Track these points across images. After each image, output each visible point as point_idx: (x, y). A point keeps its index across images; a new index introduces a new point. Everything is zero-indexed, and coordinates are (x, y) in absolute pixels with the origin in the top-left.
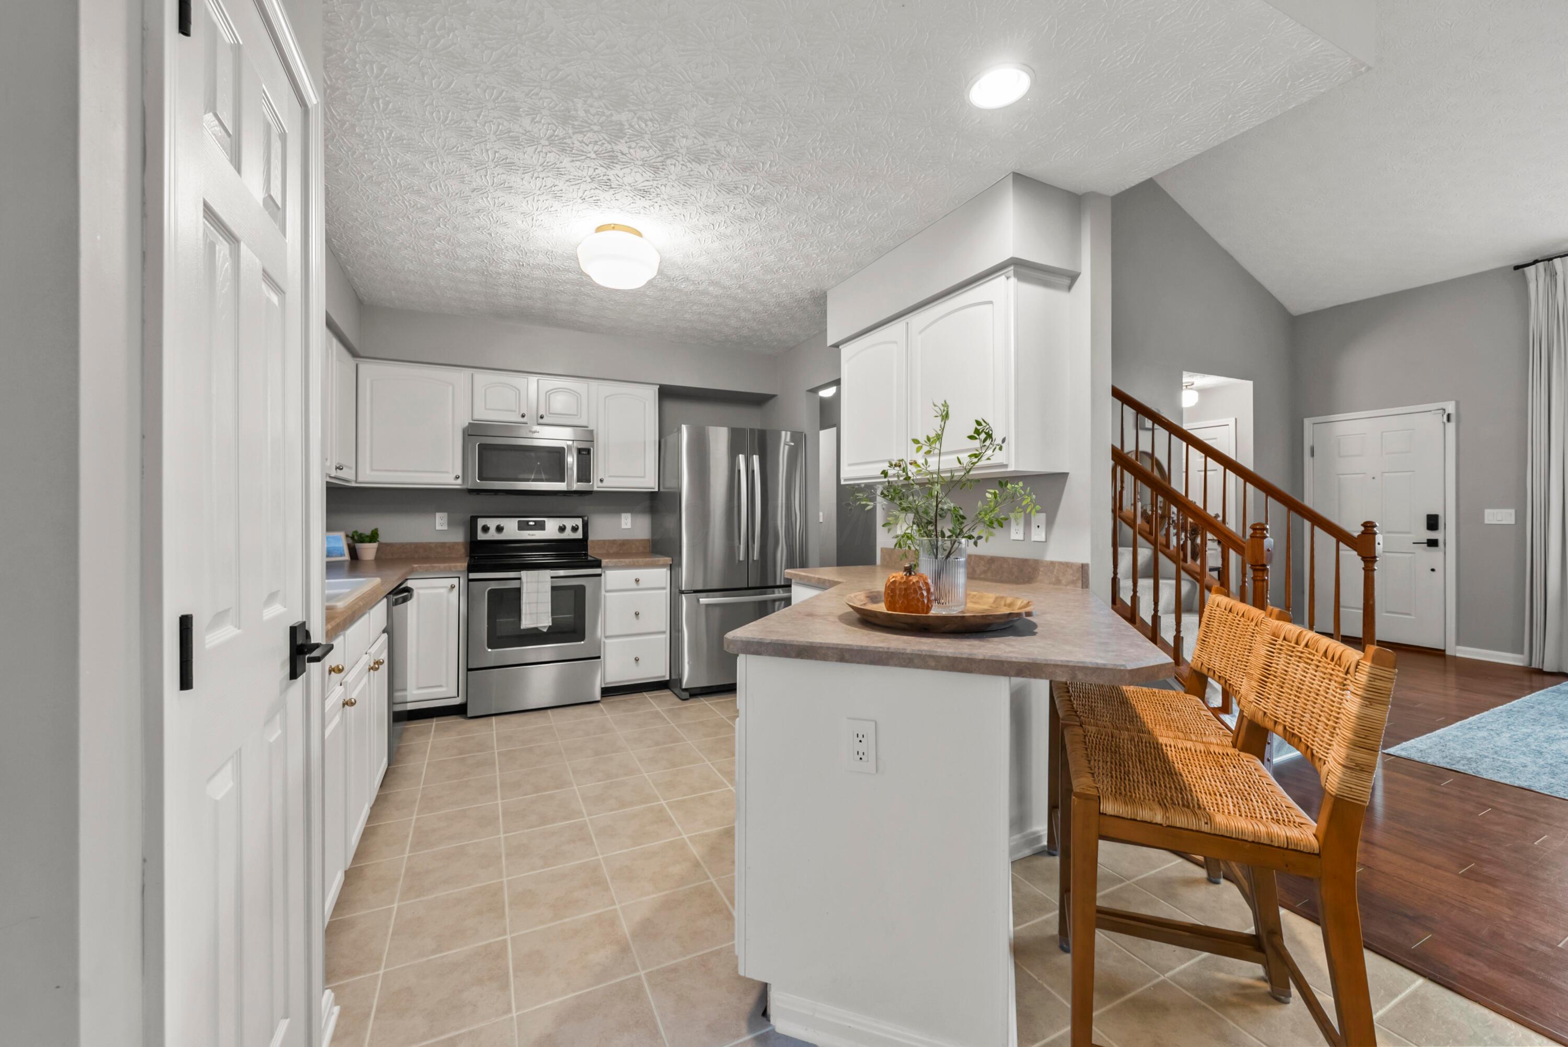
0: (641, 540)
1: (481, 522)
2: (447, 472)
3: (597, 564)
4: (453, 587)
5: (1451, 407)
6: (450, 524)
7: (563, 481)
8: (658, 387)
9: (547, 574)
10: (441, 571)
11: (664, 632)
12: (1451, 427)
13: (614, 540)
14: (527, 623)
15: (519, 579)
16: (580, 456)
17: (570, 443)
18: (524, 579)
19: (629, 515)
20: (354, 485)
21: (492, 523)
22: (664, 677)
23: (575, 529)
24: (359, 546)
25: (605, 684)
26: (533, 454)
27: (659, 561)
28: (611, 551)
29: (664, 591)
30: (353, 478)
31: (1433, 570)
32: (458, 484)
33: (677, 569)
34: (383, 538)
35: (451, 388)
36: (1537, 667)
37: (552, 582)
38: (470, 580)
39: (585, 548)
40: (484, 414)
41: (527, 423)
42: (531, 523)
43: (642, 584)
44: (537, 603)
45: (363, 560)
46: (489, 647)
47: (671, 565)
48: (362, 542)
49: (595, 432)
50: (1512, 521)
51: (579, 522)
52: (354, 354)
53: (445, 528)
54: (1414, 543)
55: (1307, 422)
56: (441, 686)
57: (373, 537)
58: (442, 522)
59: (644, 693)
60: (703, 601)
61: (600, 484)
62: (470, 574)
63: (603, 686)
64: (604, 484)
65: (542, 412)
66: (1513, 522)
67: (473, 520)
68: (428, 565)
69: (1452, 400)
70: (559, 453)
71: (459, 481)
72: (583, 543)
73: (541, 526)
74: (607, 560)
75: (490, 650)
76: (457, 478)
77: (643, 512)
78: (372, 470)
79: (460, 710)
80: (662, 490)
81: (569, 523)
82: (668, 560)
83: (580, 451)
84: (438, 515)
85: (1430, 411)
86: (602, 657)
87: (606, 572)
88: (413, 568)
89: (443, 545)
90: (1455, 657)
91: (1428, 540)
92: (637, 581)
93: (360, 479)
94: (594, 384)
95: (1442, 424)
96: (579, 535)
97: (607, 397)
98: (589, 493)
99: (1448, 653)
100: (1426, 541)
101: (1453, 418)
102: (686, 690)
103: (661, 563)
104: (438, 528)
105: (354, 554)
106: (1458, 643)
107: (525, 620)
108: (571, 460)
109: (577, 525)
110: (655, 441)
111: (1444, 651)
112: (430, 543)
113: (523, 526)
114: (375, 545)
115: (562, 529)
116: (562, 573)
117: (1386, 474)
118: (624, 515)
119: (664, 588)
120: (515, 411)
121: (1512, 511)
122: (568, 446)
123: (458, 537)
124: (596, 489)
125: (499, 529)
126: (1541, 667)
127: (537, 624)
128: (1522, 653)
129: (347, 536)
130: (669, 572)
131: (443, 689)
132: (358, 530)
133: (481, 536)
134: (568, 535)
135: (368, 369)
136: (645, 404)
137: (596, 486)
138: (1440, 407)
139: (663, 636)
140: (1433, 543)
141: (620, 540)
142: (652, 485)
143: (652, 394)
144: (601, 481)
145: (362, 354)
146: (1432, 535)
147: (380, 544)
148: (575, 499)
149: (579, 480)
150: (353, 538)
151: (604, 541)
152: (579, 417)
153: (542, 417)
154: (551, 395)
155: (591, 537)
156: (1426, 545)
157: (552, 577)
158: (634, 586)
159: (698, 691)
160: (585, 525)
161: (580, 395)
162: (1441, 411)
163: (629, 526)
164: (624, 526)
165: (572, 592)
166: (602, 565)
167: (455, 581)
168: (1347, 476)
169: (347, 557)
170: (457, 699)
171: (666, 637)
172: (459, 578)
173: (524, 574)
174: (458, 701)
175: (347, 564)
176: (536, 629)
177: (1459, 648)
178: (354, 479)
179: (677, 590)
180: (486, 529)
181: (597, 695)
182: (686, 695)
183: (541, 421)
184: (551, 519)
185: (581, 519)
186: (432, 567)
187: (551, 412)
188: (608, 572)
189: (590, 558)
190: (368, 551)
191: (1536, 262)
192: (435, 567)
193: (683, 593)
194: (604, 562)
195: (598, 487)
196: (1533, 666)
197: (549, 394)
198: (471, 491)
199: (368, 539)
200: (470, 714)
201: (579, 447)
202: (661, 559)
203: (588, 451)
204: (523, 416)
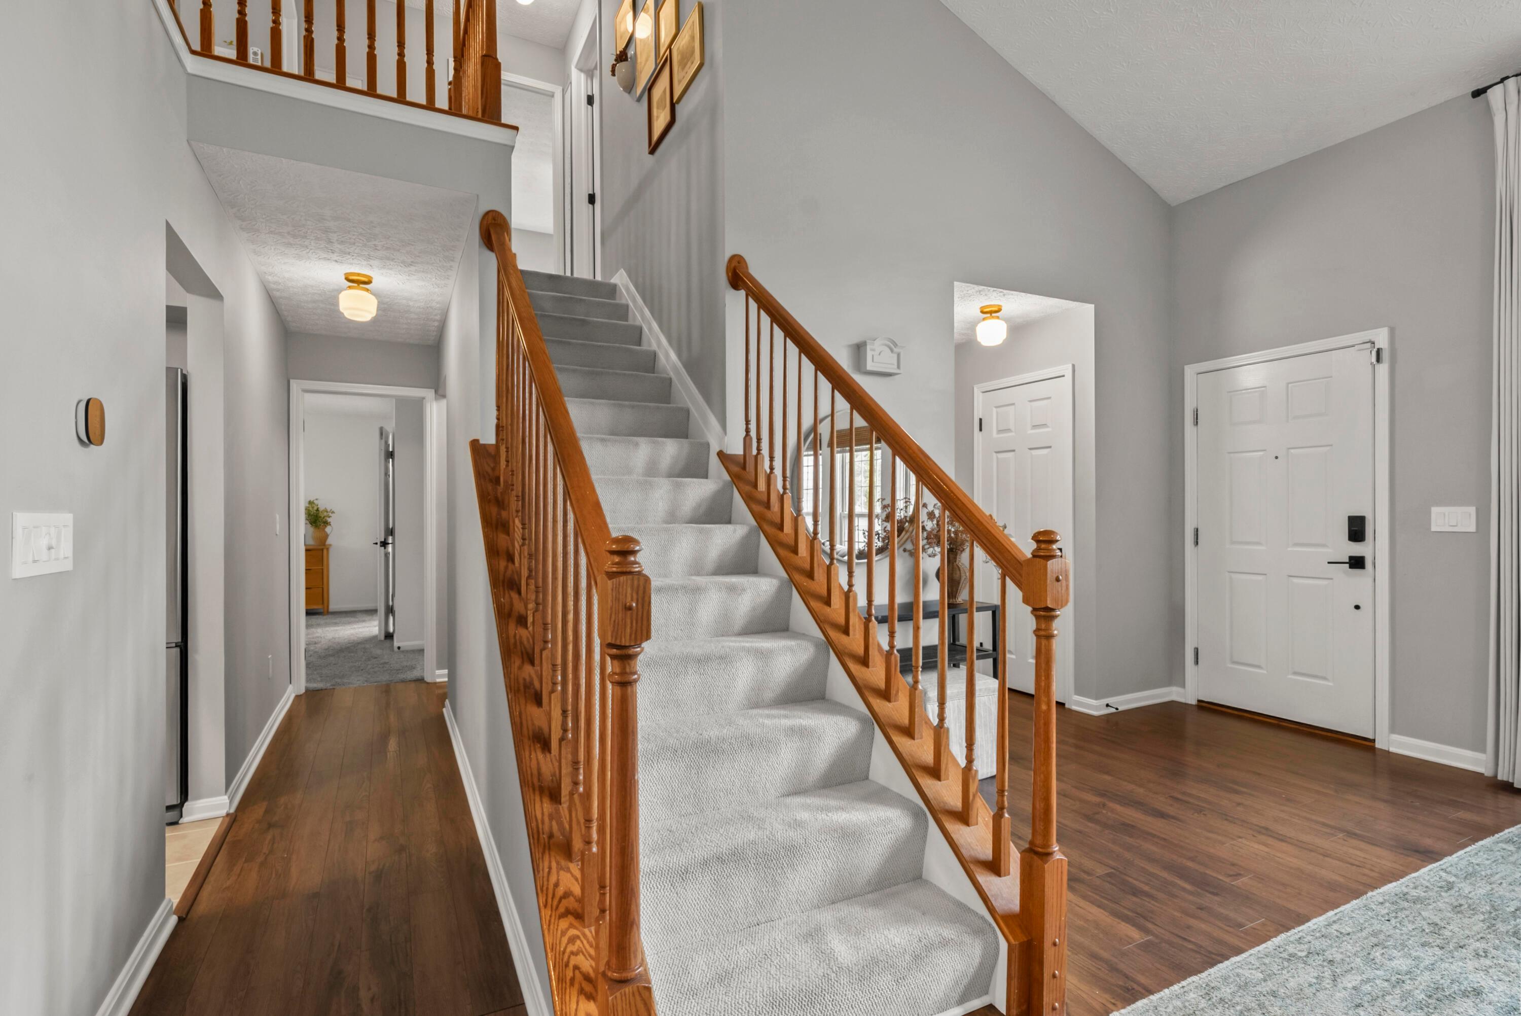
5: (1382, 338)
12: (1383, 369)
31: (1357, 607)
36: (1505, 779)
50: (1470, 526)
54: (1329, 563)
55: (1190, 371)
66: (1472, 528)
69: (1384, 326)
85: (1353, 346)
90: (1388, 752)
91: (1351, 558)
95: (1370, 366)
99: (1378, 745)
100: (1347, 561)
101: (1385, 355)
106: (1393, 729)
111: (1374, 741)
117: (1292, 451)
121: (1472, 510)
126: (1511, 781)
128: (1483, 751)
138: (1367, 339)
140: (1357, 563)
146: (1356, 549)
156: (1347, 565)
162: (1369, 345)
168: (1245, 454)
177: (1395, 737)
191: (1502, 80)
196: (1500, 778)
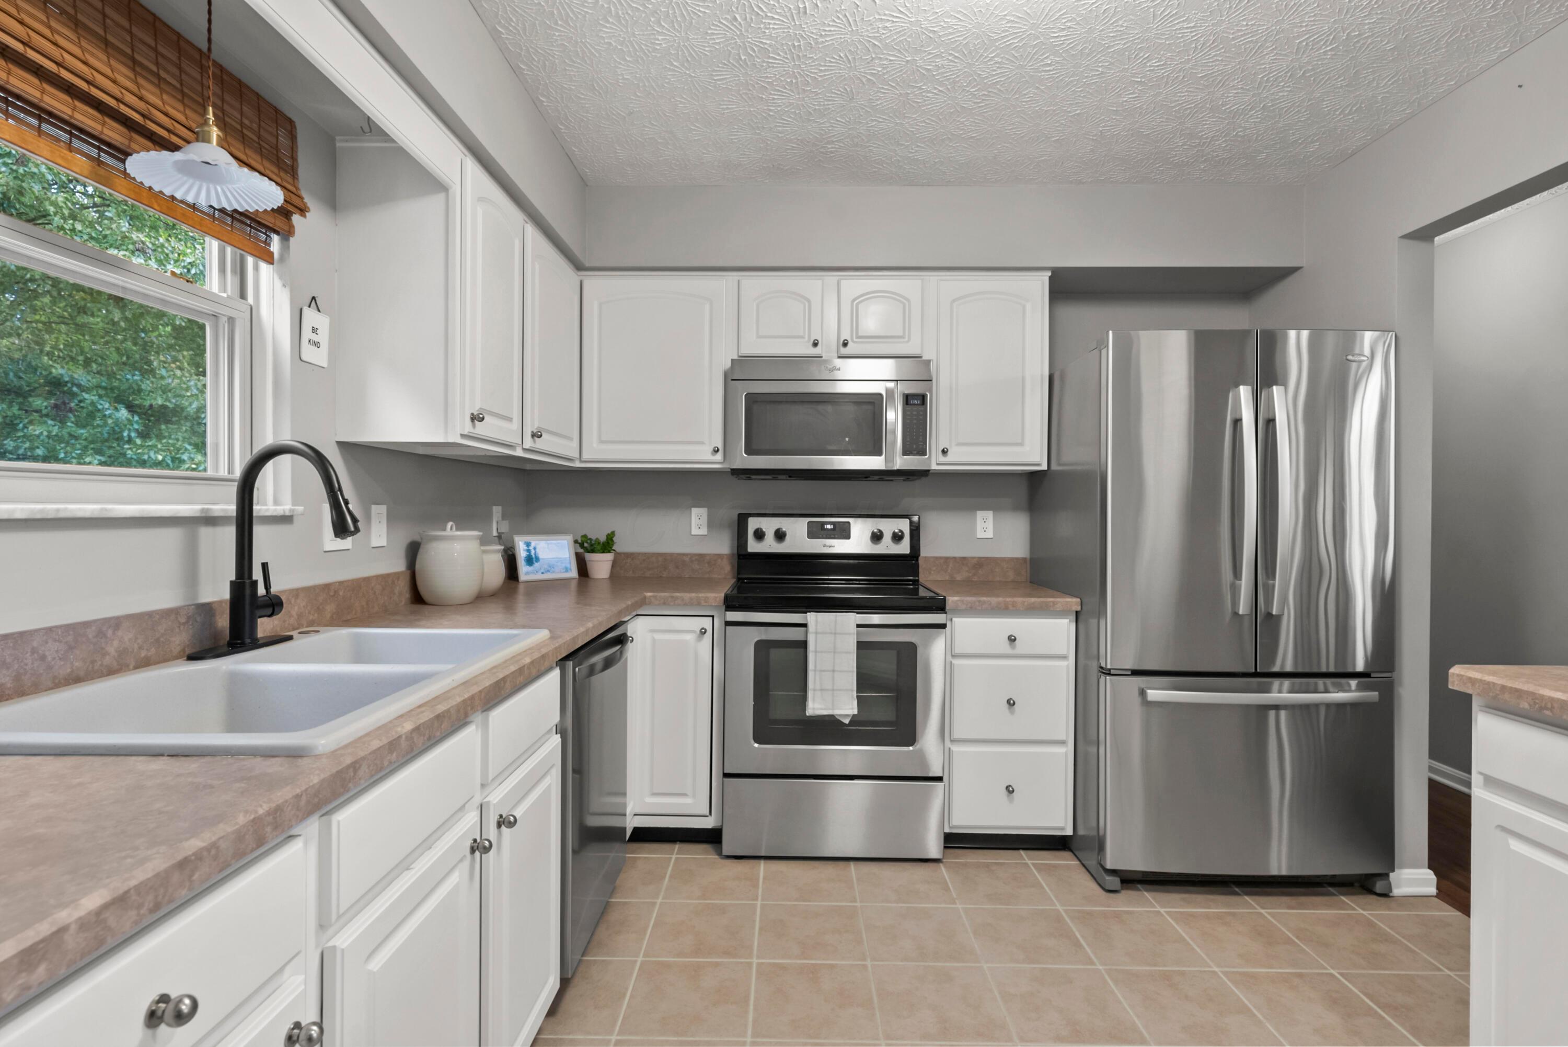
0: (1012, 559)
1: (753, 524)
2: (702, 443)
3: (939, 606)
4: (703, 632)
6: (711, 525)
7: (880, 454)
8: (1049, 274)
9: (850, 619)
10: (685, 605)
11: (1063, 743)
13: (964, 559)
14: (816, 706)
15: (805, 625)
16: (908, 408)
17: (891, 385)
18: (811, 627)
19: (989, 515)
20: (578, 464)
21: (769, 525)
22: (1063, 829)
23: (897, 537)
24: (589, 557)
25: (950, 827)
26: (829, 408)
27: (1054, 604)
28: (959, 577)
29: (1063, 663)
30: (575, 454)
32: (716, 462)
33: (1093, 622)
34: (621, 545)
35: (707, 307)
37: (858, 634)
38: (728, 624)
39: (915, 570)
40: (754, 346)
41: (821, 357)
42: (829, 527)
43: (1020, 648)
44: (834, 671)
45: (594, 579)
46: (756, 741)
47: (1077, 612)
48: (593, 551)
49: (933, 367)
51: (903, 525)
52: (578, 266)
53: (704, 531)
56: (685, 795)
57: (607, 546)
58: (699, 522)
59: (1022, 852)
60: (1154, 695)
61: (942, 459)
62: (728, 613)
63: (947, 830)
64: (950, 458)
65: (845, 335)
67: (742, 520)
68: (666, 594)
70: (872, 403)
71: (719, 457)
72: (911, 560)
73: (843, 532)
74: (956, 598)
75: (756, 745)
76: (716, 451)
77: (1016, 508)
78: (601, 442)
79: (712, 837)
80: (1054, 467)
81: (889, 526)
82: (1073, 603)
83: (908, 399)
84: (695, 511)
86: (945, 779)
87: (954, 619)
88: (645, 597)
89: (701, 557)
92: (1012, 640)
93: (585, 456)
94: (933, 278)
96: (904, 548)
97: (954, 301)
98: (925, 473)
102: (1114, 872)
103: (1059, 607)
104: (695, 531)
105: (583, 569)
107: (814, 700)
108: (894, 416)
109: (901, 531)
110: (1042, 376)
112: (684, 554)
113: (816, 532)
114: (609, 557)
115: (877, 537)
116: (876, 619)
118: (980, 514)
119: (1064, 657)
120: (802, 337)
122: (887, 390)
123: (723, 546)
124: (934, 467)
125: (780, 536)
127: (833, 709)
129: (576, 542)
130: (1073, 627)
131: (688, 800)
132: (588, 535)
133: (753, 546)
134: (887, 547)
135: (596, 285)
136: (1024, 307)
137: (934, 462)
139: (1061, 750)
141: (973, 558)
142: (1036, 459)
143: (1039, 285)
144: (944, 452)
145: (587, 265)
147: (617, 555)
148: (899, 486)
149: (906, 452)
150: (582, 545)
151: (947, 559)
152: (907, 339)
153: (845, 344)
154: (860, 306)
155: (925, 552)
157: (858, 626)
158: (1005, 648)
159: (1140, 877)
160: (915, 531)
161: (908, 300)
163: (990, 534)
164: (980, 534)
165: (893, 654)
166: (947, 608)
167: (706, 623)
169: (574, 573)
170: (710, 818)
171: (1066, 753)
172: (713, 617)
173: (812, 618)
174: (709, 823)
175: (574, 585)
176: (832, 716)
178: (578, 456)
179: (1094, 666)
180: (759, 535)
181: (934, 848)
182: (1114, 881)
183: (844, 351)
184: (860, 520)
185: (907, 521)
186: (672, 597)
187: (860, 334)
188: (956, 620)
189: (922, 593)
190: (601, 564)
192: (677, 598)
193: (1109, 674)
194: (951, 600)
195: (938, 464)
197: (856, 302)
198: (736, 472)
199: (599, 547)
200: (727, 848)
201: (906, 392)
202: (1058, 599)
203: (923, 398)
204: (815, 344)
